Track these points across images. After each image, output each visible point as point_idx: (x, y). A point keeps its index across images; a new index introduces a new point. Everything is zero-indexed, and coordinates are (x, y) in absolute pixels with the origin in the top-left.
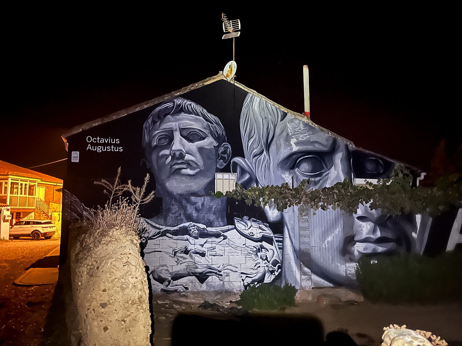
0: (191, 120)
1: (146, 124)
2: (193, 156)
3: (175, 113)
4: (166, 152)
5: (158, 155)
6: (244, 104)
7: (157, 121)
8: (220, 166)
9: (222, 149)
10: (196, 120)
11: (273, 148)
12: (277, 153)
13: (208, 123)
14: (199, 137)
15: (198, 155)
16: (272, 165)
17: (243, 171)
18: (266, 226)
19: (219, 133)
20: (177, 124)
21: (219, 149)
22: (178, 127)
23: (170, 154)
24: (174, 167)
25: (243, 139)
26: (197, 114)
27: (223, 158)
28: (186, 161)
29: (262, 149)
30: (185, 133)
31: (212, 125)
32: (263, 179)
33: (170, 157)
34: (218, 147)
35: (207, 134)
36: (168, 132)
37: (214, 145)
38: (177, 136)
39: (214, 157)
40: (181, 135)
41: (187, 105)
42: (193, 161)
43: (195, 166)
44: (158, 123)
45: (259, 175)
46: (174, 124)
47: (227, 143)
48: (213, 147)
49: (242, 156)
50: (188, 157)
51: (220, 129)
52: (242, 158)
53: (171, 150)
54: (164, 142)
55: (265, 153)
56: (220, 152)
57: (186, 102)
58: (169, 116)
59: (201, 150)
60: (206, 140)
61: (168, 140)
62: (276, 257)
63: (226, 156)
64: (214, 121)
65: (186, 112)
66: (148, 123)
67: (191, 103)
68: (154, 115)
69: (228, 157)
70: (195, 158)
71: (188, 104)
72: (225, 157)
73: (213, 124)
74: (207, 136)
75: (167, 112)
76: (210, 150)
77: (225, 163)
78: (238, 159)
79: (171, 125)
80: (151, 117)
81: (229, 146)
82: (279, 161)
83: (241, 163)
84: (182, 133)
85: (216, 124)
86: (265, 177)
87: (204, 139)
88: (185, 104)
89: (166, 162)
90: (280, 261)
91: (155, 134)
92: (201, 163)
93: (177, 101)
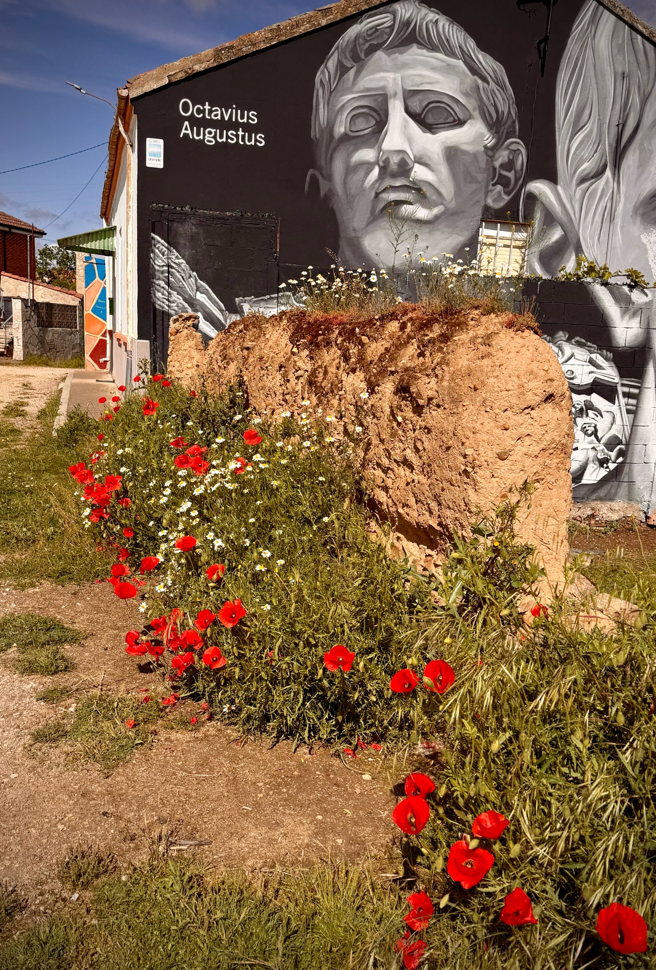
0: (434, 69)
1: (323, 72)
2: (432, 171)
3: (396, 47)
4: (367, 154)
5: (347, 162)
6: (574, 28)
7: (349, 65)
8: (494, 201)
9: (503, 156)
10: (449, 70)
11: (630, 160)
12: (640, 175)
13: (475, 81)
14: (451, 119)
15: (444, 169)
16: (620, 207)
17: (550, 220)
18: (606, 359)
19: (500, 111)
20: (398, 76)
21: (496, 156)
22: (401, 87)
23: (377, 163)
24: (384, 195)
25: (560, 133)
26: (451, 53)
27: (504, 182)
28: (414, 182)
29: (602, 165)
30: (416, 105)
31: (486, 85)
32: (593, 246)
33: (376, 171)
34: (495, 148)
35: (471, 111)
36: (375, 100)
37: (486, 142)
38: (397, 112)
39: (481, 177)
40: (407, 111)
41: (426, 24)
42: (430, 184)
43: (434, 198)
44: (352, 73)
45: (587, 235)
46: (390, 76)
47: (519, 138)
48: (483, 149)
49: (551, 177)
50: (419, 172)
51: (504, 99)
52: (552, 185)
53: (380, 150)
54: (365, 126)
55: (608, 173)
56: (497, 164)
57: (426, 14)
58: (380, 54)
59: (452, 154)
60: (466, 127)
61: (373, 122)
62: (618, 431)
63: (511, 175)
64: (492, 74)
65: (421, 45)
66: (329, 72)
67: (437, 17)
68: (342, 49)
69: (517, 180)
70: (437, 175)
71: (431, 21)
72: (508, 179)
73: (488, 83)
74: (471, 117)
75: (375, 42)
76: (475, 156)
77: (508, 193)
78: (539, 187)
79: (383, 78)
80: (336, 55)
81: (524, 151)
82: (642, 198)
83: (547, 197)
84: (409, 104)
85: (497, 84)
86: (599, 239)
87: (460, 123)
88: (424, 19)
89: (367, 181)
90: (624, 440)
91: (344, 102)
92: (448, 190)
93: (404, 11)
